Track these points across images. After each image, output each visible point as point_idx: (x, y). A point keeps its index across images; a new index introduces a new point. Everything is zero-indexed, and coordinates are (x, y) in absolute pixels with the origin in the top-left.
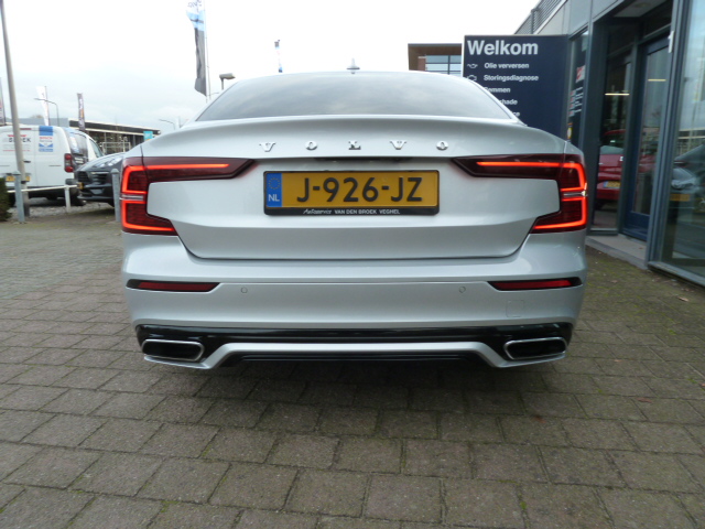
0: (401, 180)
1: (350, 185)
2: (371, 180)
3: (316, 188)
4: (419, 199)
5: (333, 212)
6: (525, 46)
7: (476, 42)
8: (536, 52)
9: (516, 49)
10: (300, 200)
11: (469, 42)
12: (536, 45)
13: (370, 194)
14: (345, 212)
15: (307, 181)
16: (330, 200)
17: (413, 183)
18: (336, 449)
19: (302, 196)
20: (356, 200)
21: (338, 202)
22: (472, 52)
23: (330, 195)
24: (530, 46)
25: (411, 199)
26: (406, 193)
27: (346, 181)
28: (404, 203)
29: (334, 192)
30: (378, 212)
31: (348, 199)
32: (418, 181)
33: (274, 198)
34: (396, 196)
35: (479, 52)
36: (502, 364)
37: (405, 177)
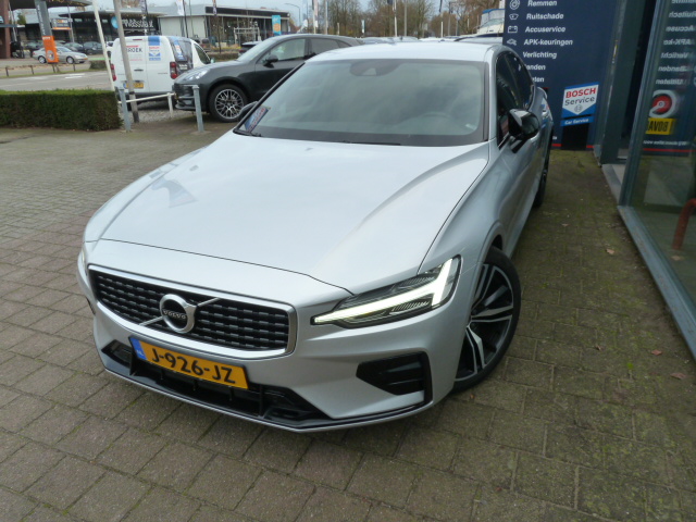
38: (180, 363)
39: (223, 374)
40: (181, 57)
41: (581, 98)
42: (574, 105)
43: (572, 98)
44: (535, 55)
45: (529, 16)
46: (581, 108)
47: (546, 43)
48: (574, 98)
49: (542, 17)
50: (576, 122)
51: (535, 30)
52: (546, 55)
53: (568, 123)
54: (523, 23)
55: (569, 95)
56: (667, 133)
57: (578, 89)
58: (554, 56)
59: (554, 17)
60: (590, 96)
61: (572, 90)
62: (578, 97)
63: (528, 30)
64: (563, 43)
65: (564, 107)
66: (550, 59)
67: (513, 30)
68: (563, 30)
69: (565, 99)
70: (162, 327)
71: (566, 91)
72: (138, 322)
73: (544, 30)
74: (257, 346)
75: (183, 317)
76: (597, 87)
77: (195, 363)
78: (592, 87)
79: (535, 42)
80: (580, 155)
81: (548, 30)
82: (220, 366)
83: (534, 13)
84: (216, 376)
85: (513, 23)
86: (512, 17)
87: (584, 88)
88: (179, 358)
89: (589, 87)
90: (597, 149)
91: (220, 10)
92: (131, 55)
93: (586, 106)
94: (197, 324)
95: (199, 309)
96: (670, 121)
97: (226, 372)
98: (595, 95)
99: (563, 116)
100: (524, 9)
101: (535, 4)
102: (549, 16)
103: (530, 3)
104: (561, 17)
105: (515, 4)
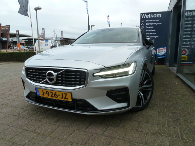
6: (157, 15)
7: (144, 15)
8: (161, 16)
9: (155, 16)
11: (142, 15)
12: (161, 14)
22: (143, 17)
24: (159, 15)
35: (145, 17)
38: (51, 94)
39: (64, 96)
40: (54, 45)
41: (162, 51)
42: (160, 53)
43: (159, 51)
45: (146, 30)
46: (162, 53)
47: (151, 37)
48: (160, 51)
49: (150, 31)
50: (161, 57)
51: (148, 34)
53: (159, 58)
54: (145, 32)
55: (159, 50)
56: (186, 60)
57: (161, 49)
58: (154, 40)
59: (153, 30)
60: (164, 50)
61: (159, 49)
62: (161, 51)
64: (156, 37)
65: (157, 53)
68: (156, 34)
69: (157, 51)
70: (46, 83)
71: (158, 49)
72: (38, 83)
73: (150, 34)
74: (76, 85)
75: (53, 77)
76: (166, 48)
77: (55, 93)
78: (165, 48)
79: (148, 37)
80: (163, 66)
81: (152, 34)
82: (63, 93)
83: (147, 30)
84: (62, 97)
87: (162, 48)
88: (50, 92)
89: (164, 48)
90: (168, 64)
91: (64, 39)
92: (41, 44)
93: (163, 53)
94: (57, 80)
95: (58, 75)
96: (187, 57)
97: (65, 95)
98: (166, 50)
99: (157, 56)
100: (145, 29)
101: (148, 27)
102: (152, 30)
103: (146, 27)
104: (155, 30)
105: (143, 27)
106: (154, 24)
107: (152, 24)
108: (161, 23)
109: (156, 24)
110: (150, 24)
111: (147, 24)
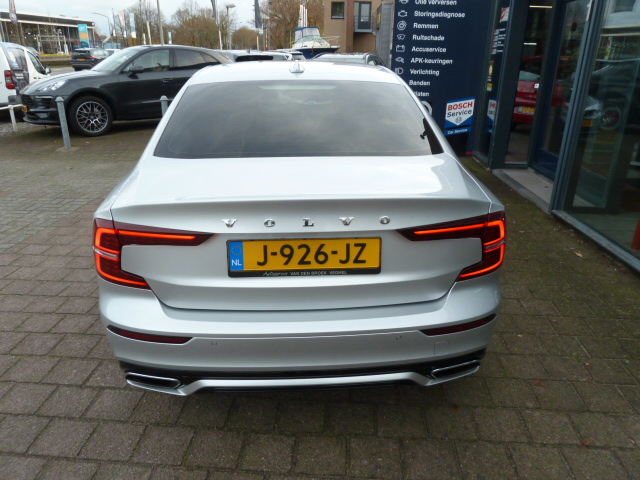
0: (348, 246)
1: (304, 250)
2: (322, 246)
3: (274, 254)
4: (364, 262)
5: (288, 273)
10: (259, 264)
13: (321, 258)
14: (299, 273)
15: (265, 248)
16: (286, 263)
17: (359, 248)
18: (294, 450)
19: (262, 260)
20: (309, 263)
21: (294, 265)
23: (286, 259)
25: (356, 261)
26: (353, 257)
27: (300, 247)
28: (351, 265)
29: (290, 257)
30: (328, 272)
31: (302, 262)
32: (363, 246)
33: (236, 263)
34: (344, 258)
36: (430, 383)
37: (352, 243)
40: (15, 65)
41: (460, 110)
42: (455, 117)
43: (453, 111)
44: (421, 72)
45: (415, 37)
46: (461, 119)
47: (430, 61)
48: (455, 111)
49: (426, 38)
50: (457, 131)
51: (420, 50)
52: (431, 72)
53: (451, 132)
54: (409, 43)
55: (451, 108)
57: (458, 103)
58: (437, 73)
59: (436, 38)
60: (468, 109)
61: (453, 104)
62: (458, 110)
63: (414, 49)
64: (445, 62)
65: (447, 118)
66: (434, 76)
67: (400, 49)
68: (444, 50)
69: (447, 112)
71: (448, 105)
73: (428, 50)
76: (473, 101)
78: (470, 101)
79: (420, 60)
81: (431, 50)
83: (419, 35)
85: (401, 43)
86: (400, 37)
87: (463, 102)
89: (467, 101)
93: (465, 117)
98: (472, 108)
99: (446, 126)
100: (410, 31)
101: (420, 26)
102: (432, 38)
103: (415, 25)
104: (442, 38)
105: (402, 25)
106: (441, 14)
107: (434, 15)
108: (463, 15)
109: (448, 15)
110: (428, 14)
111: (417, 14)
